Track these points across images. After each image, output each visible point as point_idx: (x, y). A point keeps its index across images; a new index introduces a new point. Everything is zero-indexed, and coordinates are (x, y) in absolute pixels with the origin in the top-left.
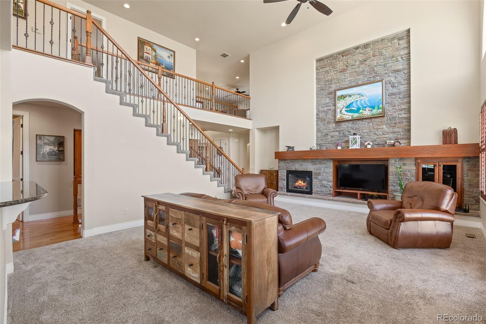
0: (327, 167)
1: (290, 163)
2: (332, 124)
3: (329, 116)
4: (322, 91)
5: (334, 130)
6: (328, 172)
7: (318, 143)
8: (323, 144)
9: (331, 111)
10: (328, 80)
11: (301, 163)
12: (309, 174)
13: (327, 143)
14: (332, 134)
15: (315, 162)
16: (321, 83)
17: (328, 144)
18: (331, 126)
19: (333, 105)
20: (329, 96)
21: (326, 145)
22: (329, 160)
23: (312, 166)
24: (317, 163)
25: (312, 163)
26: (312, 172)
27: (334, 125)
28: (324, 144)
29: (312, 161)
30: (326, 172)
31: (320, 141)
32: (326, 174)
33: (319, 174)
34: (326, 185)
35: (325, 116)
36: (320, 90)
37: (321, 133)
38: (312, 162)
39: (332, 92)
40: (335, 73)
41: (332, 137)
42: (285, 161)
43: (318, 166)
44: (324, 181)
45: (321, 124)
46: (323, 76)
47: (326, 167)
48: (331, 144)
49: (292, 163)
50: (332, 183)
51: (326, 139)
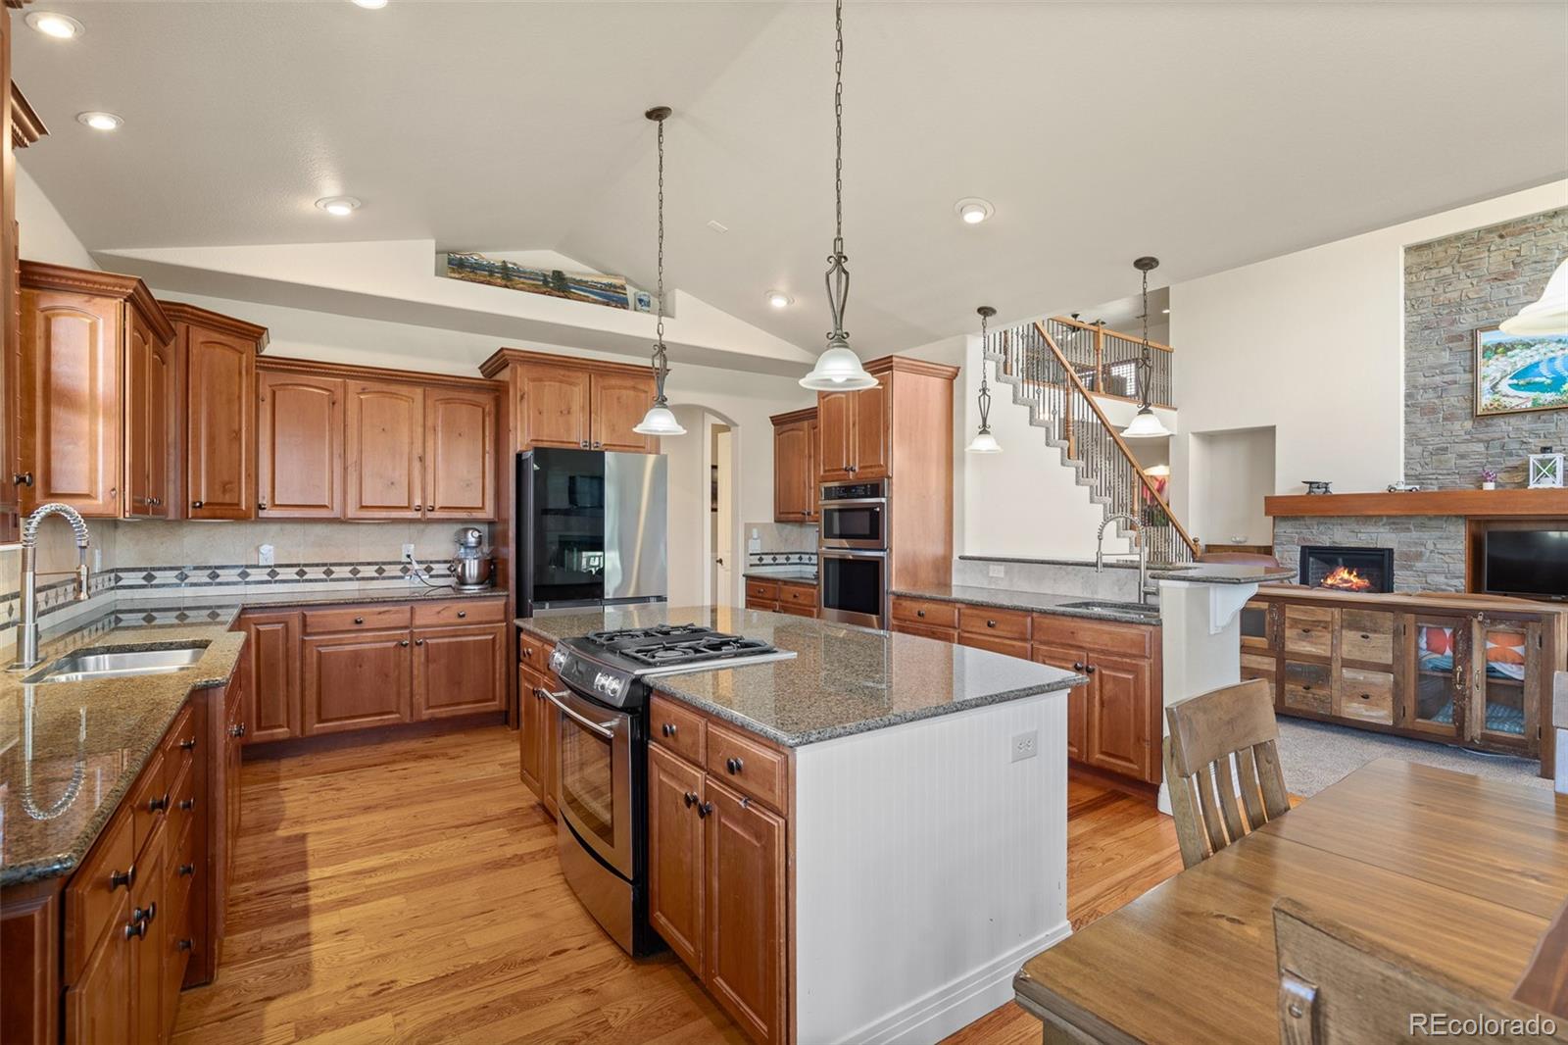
0: (1447, 538)
1: (1316, 527)
2: (1460, 423)
3: (1452, 399)
4: (1427, 332)
5: (1468, 437)
6: (1449, 551)
7: (1412, 472)
8: (1430, 477)
9: (1457, 386)
10: (1447, 302)
11: (1356, 528)
12: (1383, 555)
13: (1445, 472)
14: (1463, 448)
15: (1403, 523)
16: (1422, 311)
17: (1449, 474)
18: (1457, 425)
19: (1465, 370)
20: (1451, 345)
21: (1440, 477)
22: (1454, 519)
23: (1394, 535)
24: (1411, 527)
25: (1393, 526)
26: (1391, 551)
27: (1468, 424)
28: (1434, 477)
29: (1391, 521)
30: (1444, 552)
31: (1419, 469)
32: (1440, 556)
33: (1419, 556)
34: (1443, 587)
35: (1436, 401)
36: (1419, 334)
37: (1422, 445)
38: (1394, 523)
39: (1461, 336)
40: (1472, 284)
41: (1462, 456)
42: (1298, 522)
43: (1415, 534)
44: (1435, 575)
45: (1421, 422)
46: (1429, 292)
47: (1440, 538)
48: (1458, 477)
49: (1322, 528)
50: (1463, 580)
51: (1440, 461)
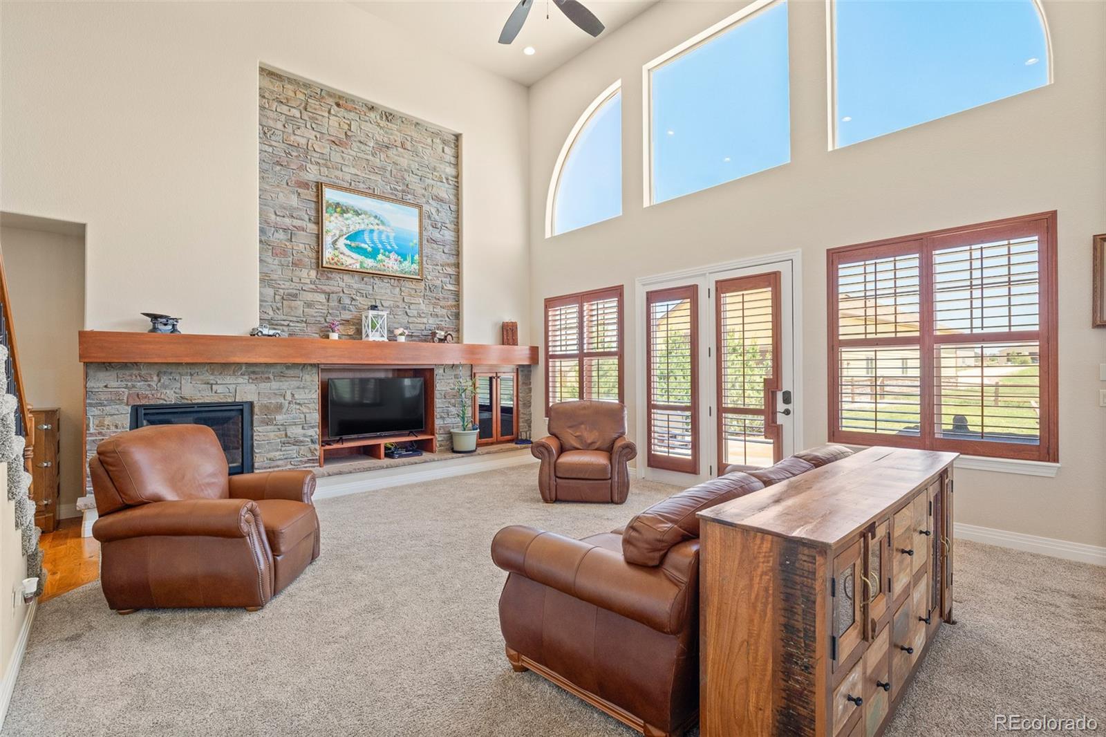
0: (304, 388)
1: (155, 378)
2: (307, 271)
3: (300, 245)
4: (278, 168)
5: (313, 287)
6: (306, 401)
7: (266, 317)
8: (282, 322)
9: (305, 233)
10: (296, 145)
11: (211, 379)
12: (242, 410)
13: (295, 319)
14: (309, 297)
15: (263, 373)
16: (274, 143)
17: (298, 322)
18: (304, 273)
19: (310, 219)
20: (299, 190)
21: (291, 324)
22: (309, 368)
23: (253, 387)
24: (272, 377)
25: (252, 376)
26: (251, 404)
27: (313, 273)
28: (286, 323)
29: (251, 369)
30: (298, 401)
31: (271, 313)
32: (298, 407)
33: (279, 408)
34: (301, 439)
35: (287, 244)
36: (271, 164)
37: (274, 287)
38: (254, 372)
39: (307, 184)
40: (316, 137)
41: (309, 305)
42: (128, 373)
43: (275, 385)
44: (294, 427)
45: (274, 263)
46: (279, 126)
47: (298, 388)
48: (305, 325)
49: (165, 379)
50: (317, 429)
51: (290, 307)
